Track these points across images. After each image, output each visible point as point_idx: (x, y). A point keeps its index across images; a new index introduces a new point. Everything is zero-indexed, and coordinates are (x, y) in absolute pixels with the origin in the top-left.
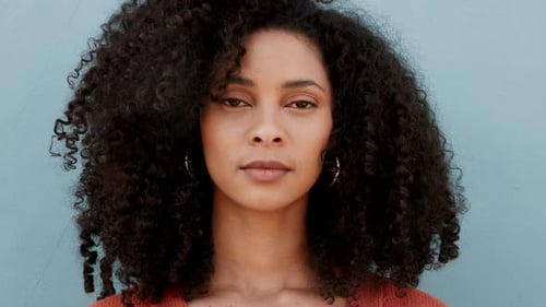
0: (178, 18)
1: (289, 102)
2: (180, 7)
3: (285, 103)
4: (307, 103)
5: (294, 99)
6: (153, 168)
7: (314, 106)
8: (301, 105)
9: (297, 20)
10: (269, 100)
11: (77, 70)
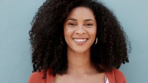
0: (58, 4)
1: (86, 24)
2: (58, 2)
3: (84, 25)
4: (90, 24)
5: (87, 24)
6: (50, 41)
7: (92, 25)
8: (89, 25)
9: (87, 4)
10: (80, 24)
11: (33, 21)
